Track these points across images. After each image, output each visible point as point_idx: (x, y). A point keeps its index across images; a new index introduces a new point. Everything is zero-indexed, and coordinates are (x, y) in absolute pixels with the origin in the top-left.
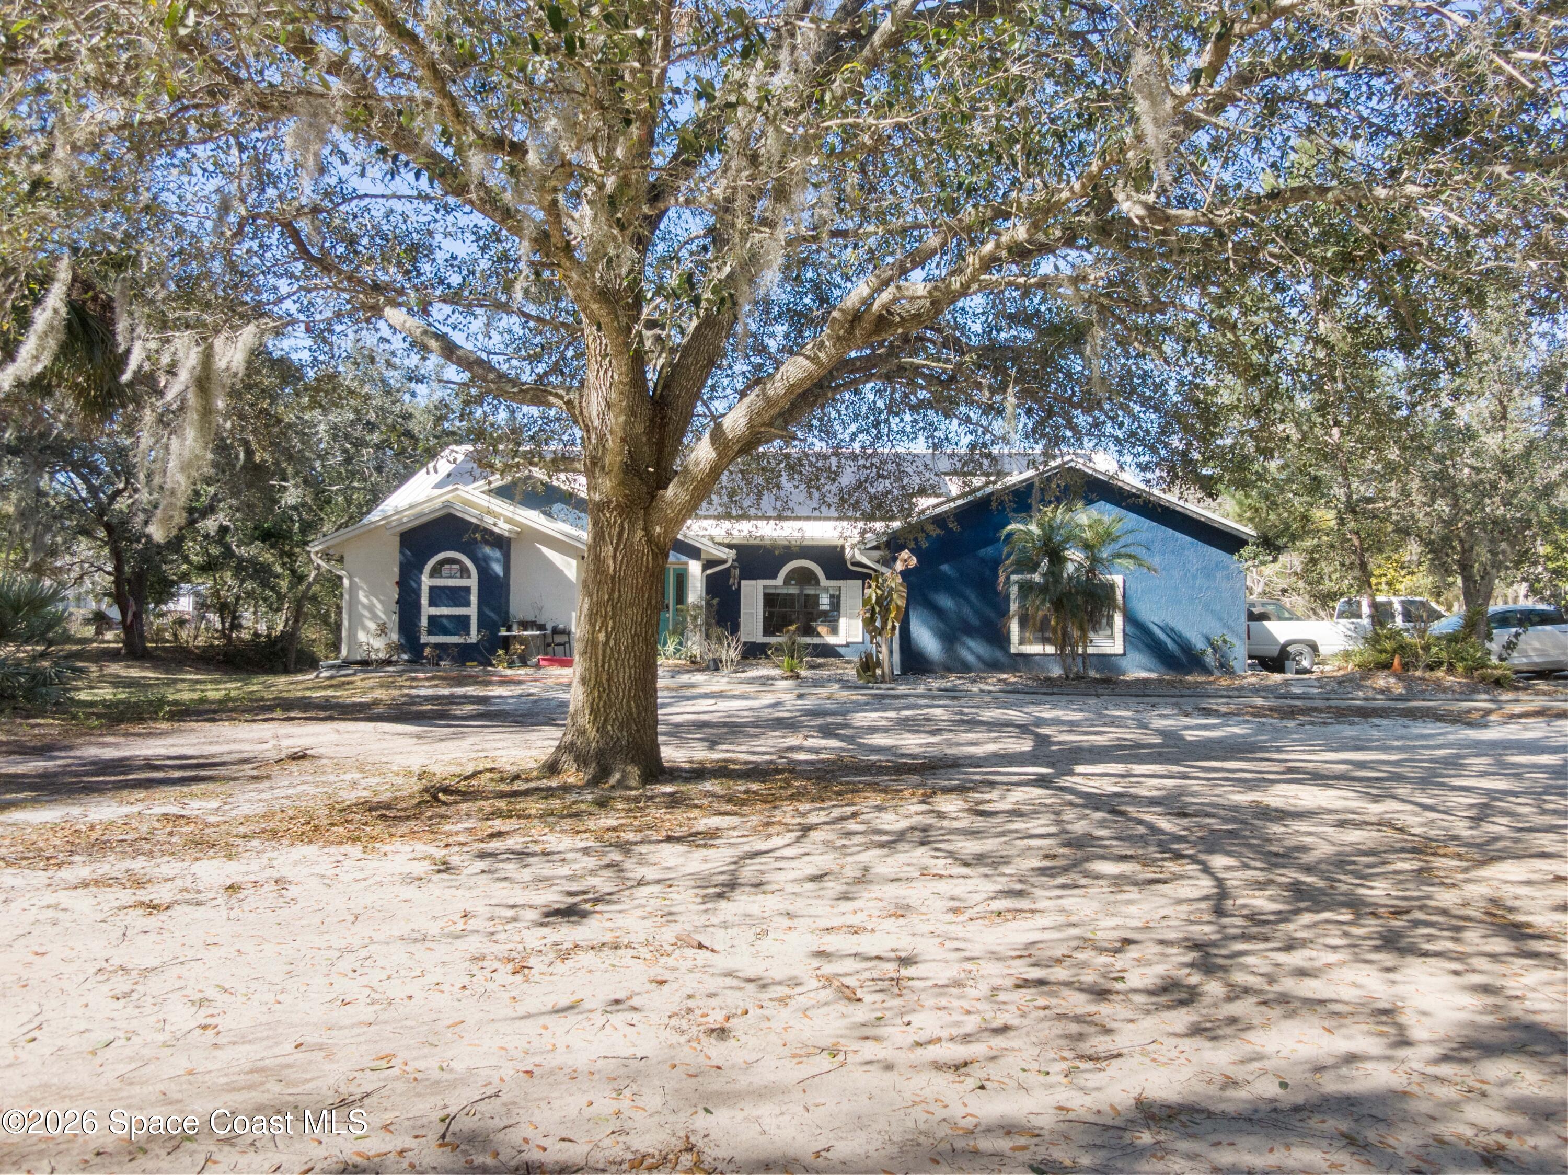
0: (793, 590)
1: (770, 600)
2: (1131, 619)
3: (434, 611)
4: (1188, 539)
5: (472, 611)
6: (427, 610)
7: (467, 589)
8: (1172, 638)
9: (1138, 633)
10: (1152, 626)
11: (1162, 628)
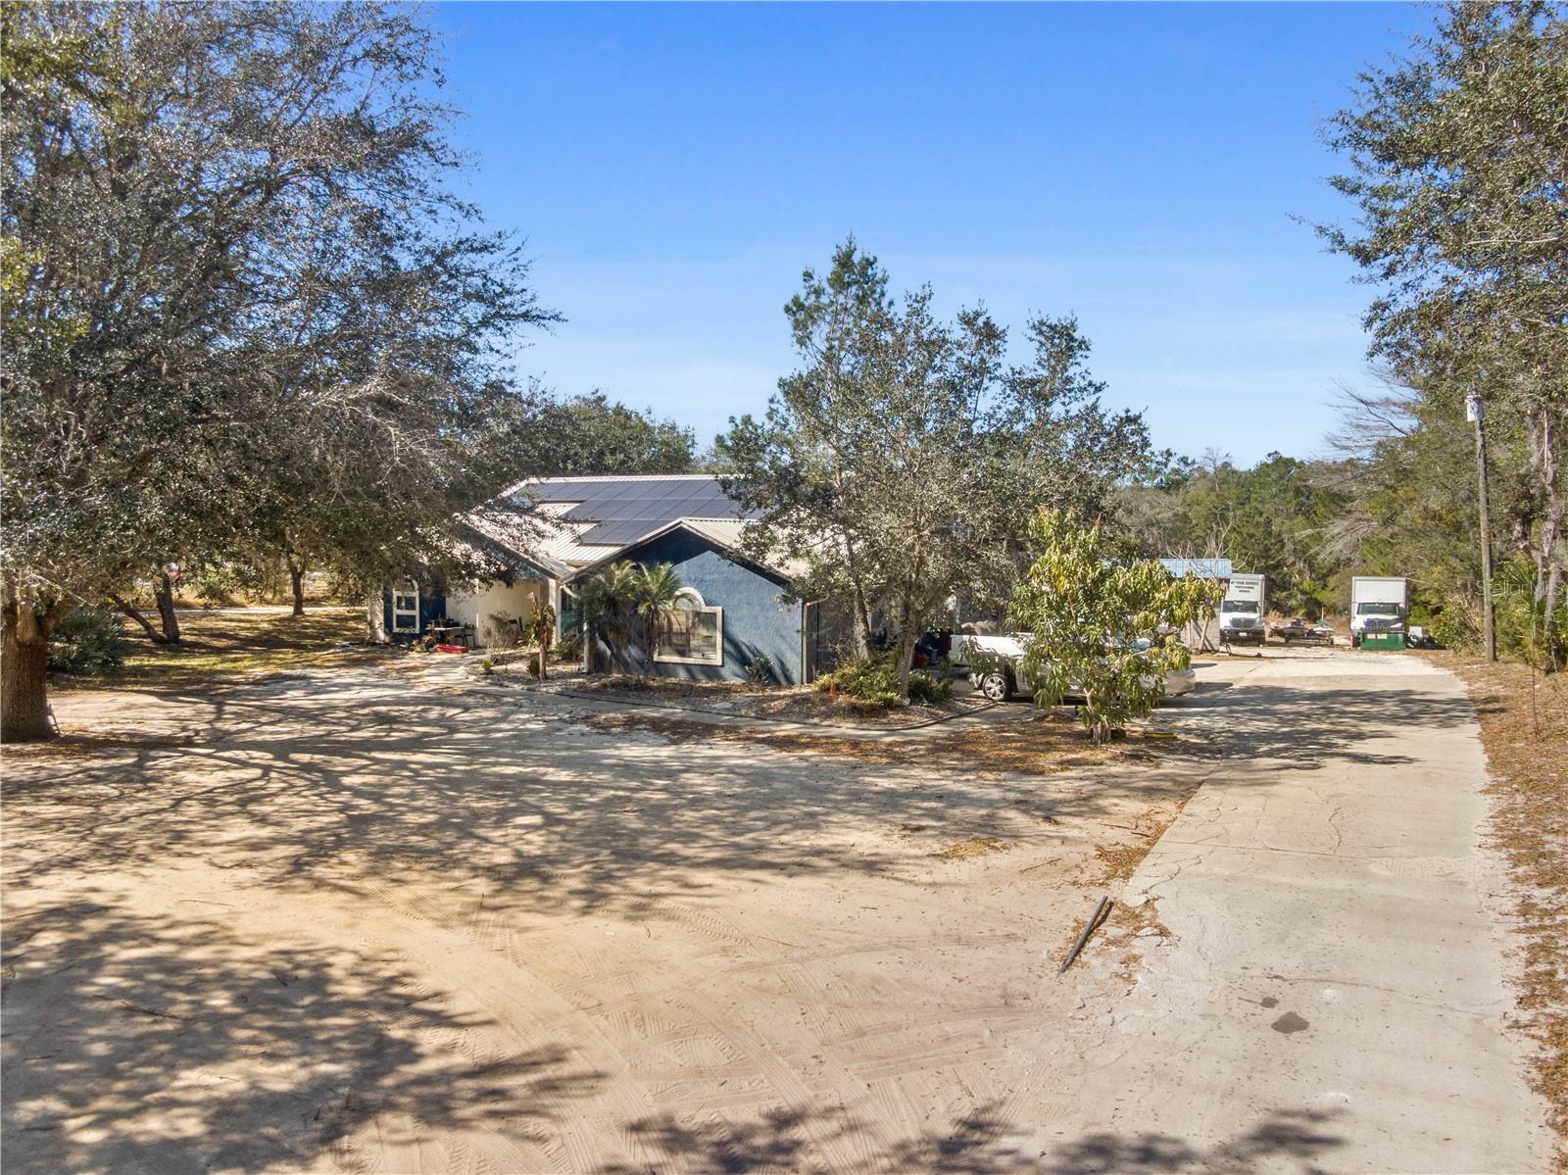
2: (726, 636)
3: (400, 612)
5: (416, 613)
6: (396, 612)
7: (415, 598)
8: (755, 655)
9: (732, 650)
10: (741, 644)
11: (748, 647)
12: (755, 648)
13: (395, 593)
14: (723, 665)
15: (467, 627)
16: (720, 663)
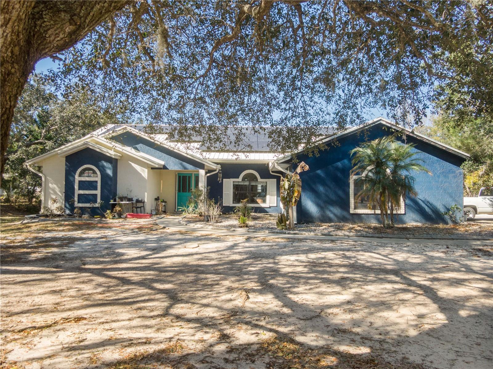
0: (247, 183)
1: (236, 187)
3: (82, 192)
4: (436, 158)
5: (98, 192)
6: (78, 192)
7: (96, 182)
8: (428, 206)
9: (412, 204)
10: (418, 200)
11: (423, 201)
12: (428, 202)
13: (77, 178)
14: (405, 214)
15: (138, 201)
16: (403, 212)
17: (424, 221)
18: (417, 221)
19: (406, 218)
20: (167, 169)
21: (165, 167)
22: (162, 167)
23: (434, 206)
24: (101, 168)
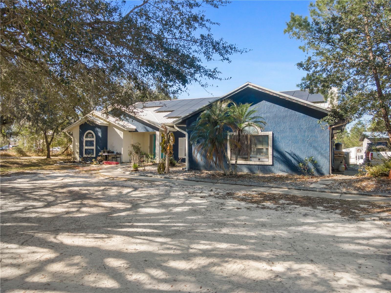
2: (275, 148)
5: (94, 148)
6: (85, 147)
7: (93, 141)
8: (295, 159)
9: (279, 156)
10: (285, 153)
11: (290, 154)
12: (295, 155)
13: (85, 139)
14: (273, 165)
15: (117, 154)
16: (271, 164)
17: (290, 172)
18: (284, 171)
19: (273, 169)
20: (137, 131)
21: (136, 131)
22: (135, 130)
23: (300, 159)
24: (96, 132)
